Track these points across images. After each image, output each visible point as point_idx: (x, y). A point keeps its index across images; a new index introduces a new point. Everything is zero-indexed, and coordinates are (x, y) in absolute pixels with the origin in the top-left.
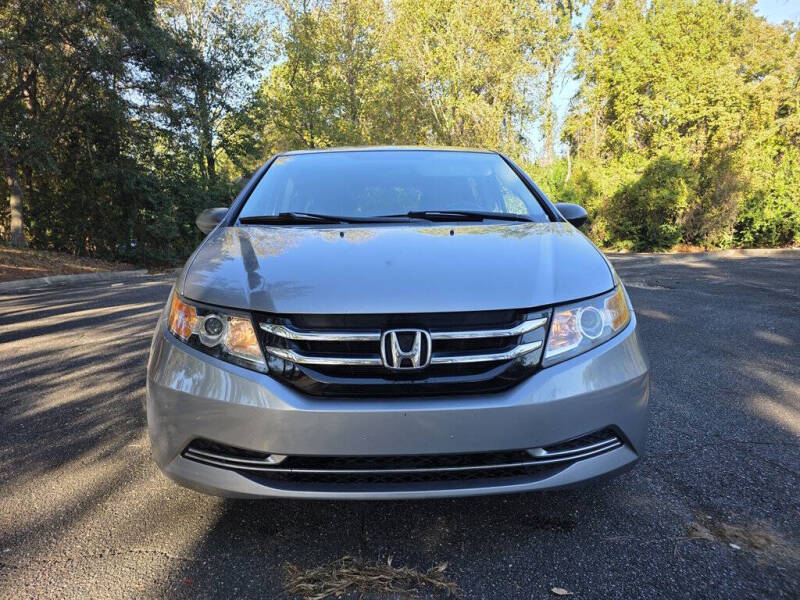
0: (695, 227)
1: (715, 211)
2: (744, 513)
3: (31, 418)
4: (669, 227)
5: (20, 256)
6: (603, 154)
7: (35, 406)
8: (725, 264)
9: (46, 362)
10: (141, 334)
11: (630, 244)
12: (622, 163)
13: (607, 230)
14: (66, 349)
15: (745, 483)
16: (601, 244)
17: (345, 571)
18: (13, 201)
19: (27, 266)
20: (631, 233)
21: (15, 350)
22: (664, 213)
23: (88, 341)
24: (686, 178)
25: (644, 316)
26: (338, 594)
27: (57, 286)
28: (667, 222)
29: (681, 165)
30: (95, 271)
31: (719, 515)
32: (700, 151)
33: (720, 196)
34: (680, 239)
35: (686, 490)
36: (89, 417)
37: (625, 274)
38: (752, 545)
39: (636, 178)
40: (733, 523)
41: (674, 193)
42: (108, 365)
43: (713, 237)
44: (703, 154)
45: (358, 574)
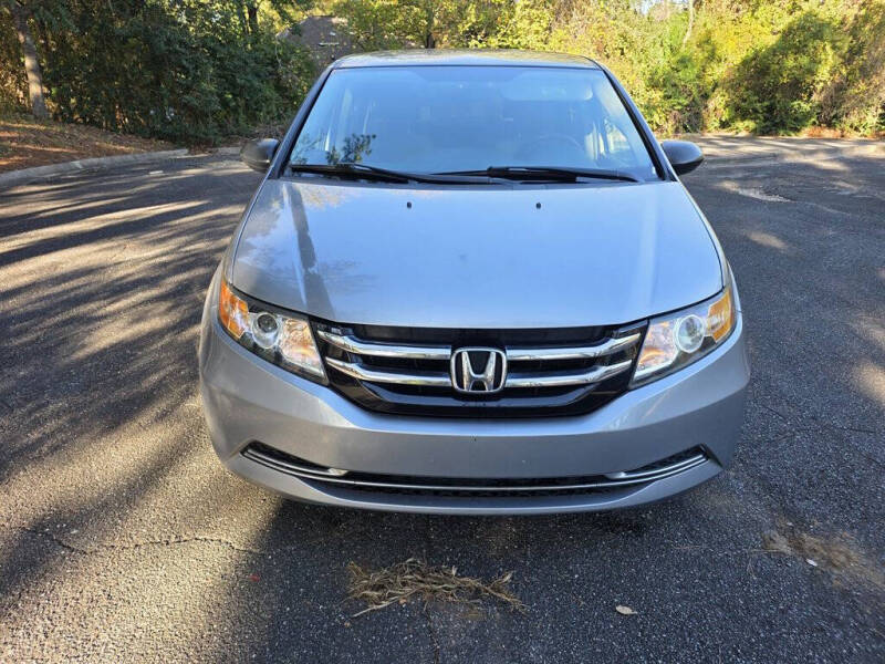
0: (833, 106)
1: (862, 86)
2: (828, 522)
3: (80, 362)
4: (802, 105)
5: (46, 133)
6: (735, 6)
7: (84, 346)
8: (861, 166)
9: (89, 284)
10: (188, 248)
11: (751, 124)
12: (757, 18)
13: (727, 106)
14: (110, 266)
15: (835, 483)
16: (717, 124)
17: (409, 577)
18: (28, 62)
19: (55, 146)
20: (756, 111)
21: (55, 265)
22: (798, 88)
23: (131, 257)
24: (833, 42)
25: (755, 243)
26: (402, 602)
27: (89, 173)
28: (801, 98)
29: (830, 23)
30: (130, 152)
31: (801, 523)
32: (856, 6)
33: (872, 66)
34: (813, 120)
35: (769, 489)
36: (141, 363)
37: (740, 175)
38: (830, 562)
39: (772, 40)
40: (814, 534)
41: (815, 61)
42: (154, 292)
43: (854, 119)
44: (860, 9)
45: (421, 582)
